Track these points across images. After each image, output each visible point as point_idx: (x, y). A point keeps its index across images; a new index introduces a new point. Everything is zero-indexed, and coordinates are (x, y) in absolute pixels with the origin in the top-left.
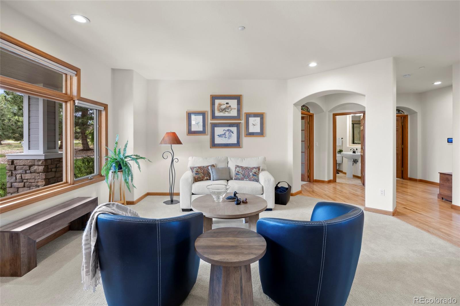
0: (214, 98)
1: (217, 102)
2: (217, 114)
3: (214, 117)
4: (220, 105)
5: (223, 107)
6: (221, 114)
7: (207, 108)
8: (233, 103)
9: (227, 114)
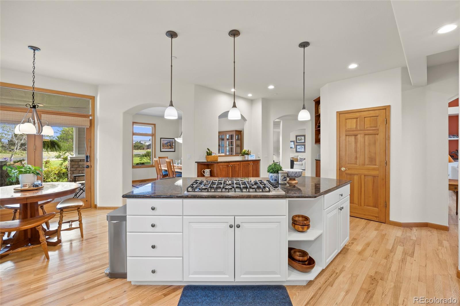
0: (297, 136)
1: (298, 137)
2: (298, 141)
3: (297, 142)
4: (299, 138)
5: (300, 139)
6: (299, 141)
7: (295, 140)
8: (303, 138)
9: (301, 141)
